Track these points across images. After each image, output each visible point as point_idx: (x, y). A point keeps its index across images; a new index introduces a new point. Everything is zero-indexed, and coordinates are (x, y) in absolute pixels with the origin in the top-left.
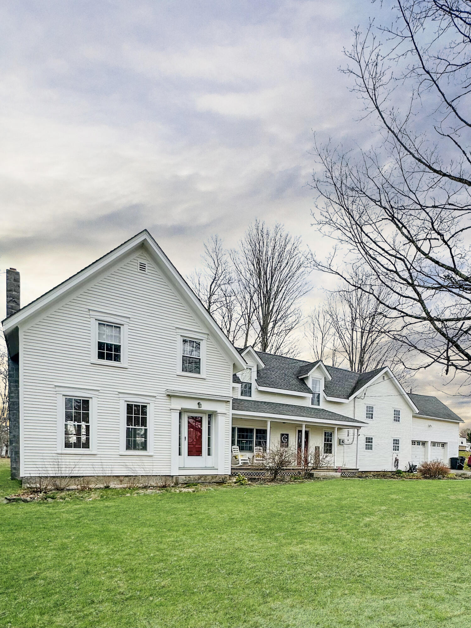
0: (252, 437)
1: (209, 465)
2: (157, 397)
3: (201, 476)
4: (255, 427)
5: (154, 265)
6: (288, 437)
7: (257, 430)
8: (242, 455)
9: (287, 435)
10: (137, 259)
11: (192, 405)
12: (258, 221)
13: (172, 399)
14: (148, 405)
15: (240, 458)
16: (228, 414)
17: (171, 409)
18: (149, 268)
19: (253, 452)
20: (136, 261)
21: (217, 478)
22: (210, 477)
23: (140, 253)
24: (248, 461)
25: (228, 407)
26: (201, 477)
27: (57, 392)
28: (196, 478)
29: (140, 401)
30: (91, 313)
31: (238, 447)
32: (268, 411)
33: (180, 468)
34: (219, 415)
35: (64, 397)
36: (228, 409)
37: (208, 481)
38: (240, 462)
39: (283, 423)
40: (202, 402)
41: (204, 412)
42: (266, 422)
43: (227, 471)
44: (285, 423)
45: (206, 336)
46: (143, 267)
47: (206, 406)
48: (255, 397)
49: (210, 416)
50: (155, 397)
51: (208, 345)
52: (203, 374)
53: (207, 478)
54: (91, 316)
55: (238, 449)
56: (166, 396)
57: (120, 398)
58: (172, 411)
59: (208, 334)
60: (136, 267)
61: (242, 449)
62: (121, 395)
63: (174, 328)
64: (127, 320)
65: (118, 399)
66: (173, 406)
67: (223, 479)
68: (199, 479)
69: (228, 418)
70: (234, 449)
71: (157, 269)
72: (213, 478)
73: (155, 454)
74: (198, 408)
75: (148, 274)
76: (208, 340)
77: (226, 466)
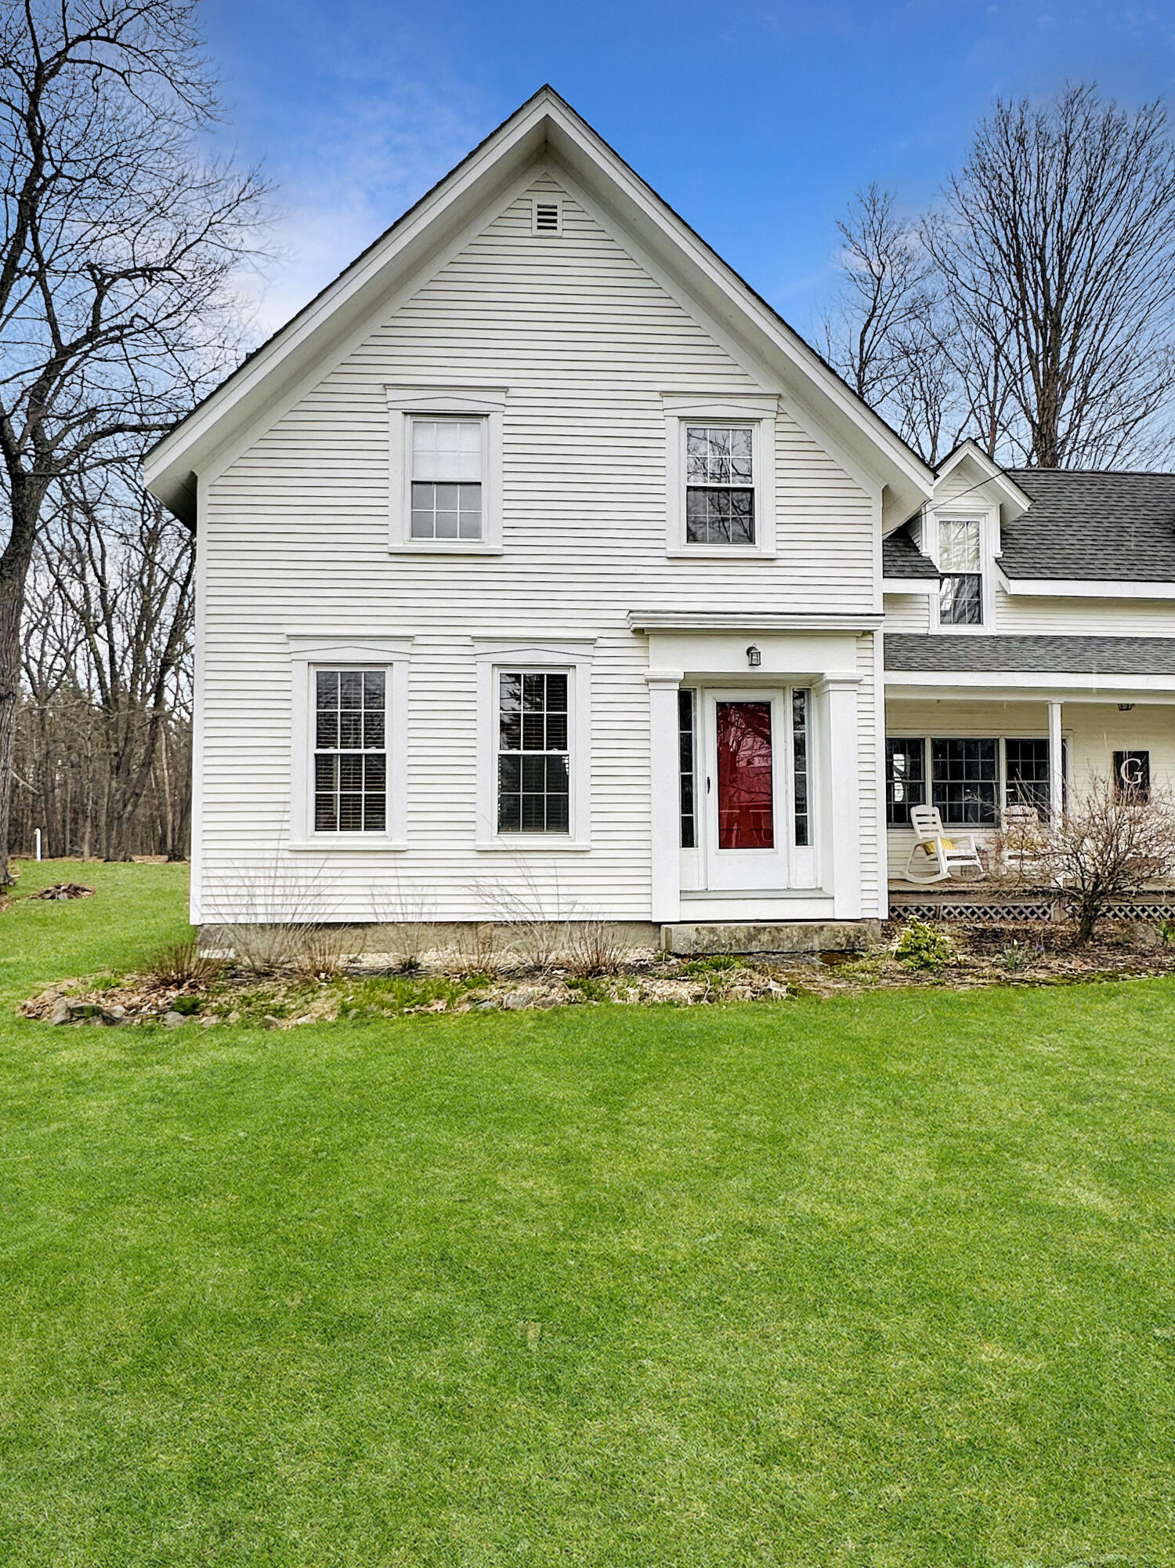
0: (990, 770)
1: (802, 881)
2: (601, 642)
3: (759, 927)
4: (1003, 731)
5: (583, 202)
6: (1146, 763)
7: (1011, 744)
8: (953, 842)
9: (1143, 755)
10: (529, 196)
11: (727, 659)
12: (1006, 107)
13: (652, 642)
14: (570, 674)
15: (943, 850)
16: (868, 680)
17: (648, 682)
18: (566, 215)
19: (999, 826)
20: (527, 205)
21: (826, 933)
22: (794, 931)
23: (538, 177)
24: (977, 862)
25: (868, 653)
26: (759, 930)
27: (294, 656)
28: (740, 935)
29: (546, 659)
30: (392, 394)
31: (936, 811)
32: (1050, 664)
33: (686, 895)
34: (831, 687)
35: (314, 670)
36: (868, 662)
37: (787, 946)
38: (945, 865)
39: (1121, 707)
40: (761, 646)
41: (775, 682)
42: (1043, 709)
43: (874, 904)
44: (1128, 707)
45: (772, 404)
46: (547, 218)
47: (779, 660)
48: (996, 621)
49: (800, 695)
50: (591, 641)
51: (780, 437)
52: (766, 542)
53: (783, 935)
54: (390, 405)
55: (938, 818)
56: (631, 635)
57: (478, 658)
58: (651, 686)
59: (780, 396)
60: (527, 223)
61: (952, 816)
62: (481, 648)
63: (657, 397)
64: (500, 397)
65: (471, 660)
66: (657, 670)
67: (848, 937)
68: (751, 938)
69: (869, 699)
70: (922, 819)
71: (593, 212)
72: (806, 932)
73: (594, 845)
74: (748, 670)
75: (566, 234)
76: (781, 418)
77: (866, 886)
